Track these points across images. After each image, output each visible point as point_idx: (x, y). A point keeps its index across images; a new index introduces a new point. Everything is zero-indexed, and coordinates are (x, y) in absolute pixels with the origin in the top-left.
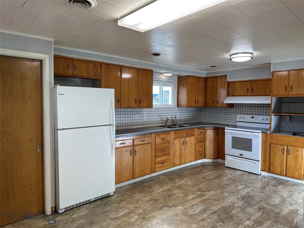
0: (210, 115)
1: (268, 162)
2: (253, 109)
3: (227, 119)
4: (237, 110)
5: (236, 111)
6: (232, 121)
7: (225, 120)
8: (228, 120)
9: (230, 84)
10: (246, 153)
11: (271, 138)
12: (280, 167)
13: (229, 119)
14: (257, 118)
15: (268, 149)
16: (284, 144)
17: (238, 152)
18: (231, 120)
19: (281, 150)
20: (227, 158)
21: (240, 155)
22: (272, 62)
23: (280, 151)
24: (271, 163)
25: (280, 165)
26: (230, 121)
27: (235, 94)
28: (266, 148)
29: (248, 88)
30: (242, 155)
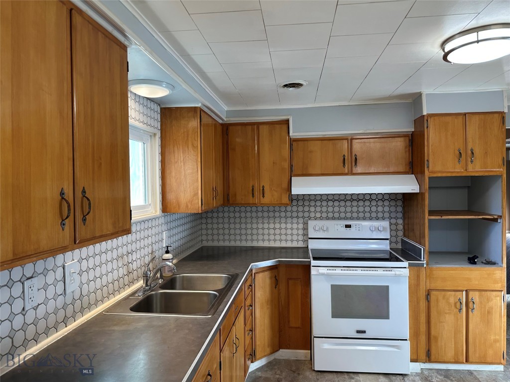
0: (226, 226)
1: (423, 338)
2: (340, 206)
3: (275, 234)
4: (301, 209)
5: (298, 211)
6: (289, 237)
7: (272, 237)
8: (278, 237)
9: (294, 144)
10: (372, 326)
11: (429, 276)
12: (453, 343)
13: (280, 234)
14: (357, 226)
15: (423, 304)
16: (460, 288)
17: (349, 326)
18: (286, 234)
19: (455, 304)
20: (320, 346)
21: (358, 332)
22: (426, 91)
23: (453, 305)
24: (432, 337)
25: (453, 340)
26: (283, 237)
27: (311, 171)
28: (418, 303)
29: (344, 156)
30: (364, 332)
